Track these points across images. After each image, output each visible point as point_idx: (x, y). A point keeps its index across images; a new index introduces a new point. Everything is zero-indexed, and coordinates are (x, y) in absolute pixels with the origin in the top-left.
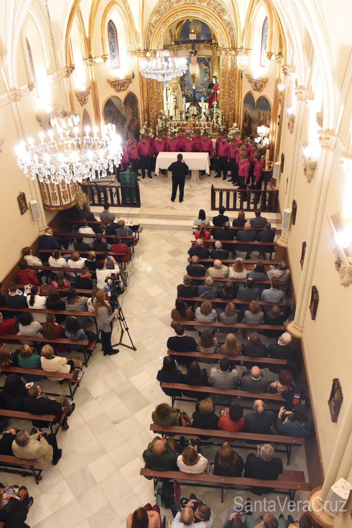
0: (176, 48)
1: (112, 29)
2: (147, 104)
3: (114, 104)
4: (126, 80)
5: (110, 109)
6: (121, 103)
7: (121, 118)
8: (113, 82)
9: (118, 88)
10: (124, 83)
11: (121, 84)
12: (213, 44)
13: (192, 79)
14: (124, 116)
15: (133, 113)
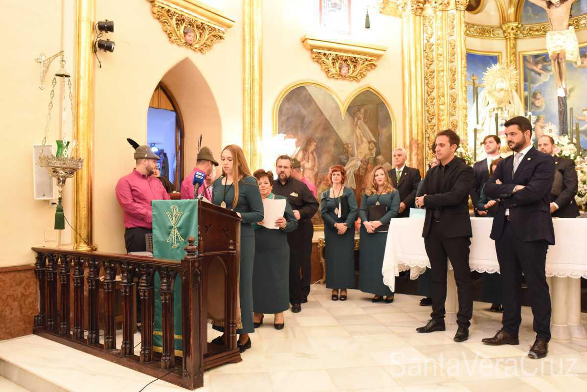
0: (512, 29)
2: (420, 128)
3: (315, 103)
4: (359, 53)
5: (299, 110)
6: (338, 108)
7: (335, 145)
8: (318, 48)
9: (333, 71)
10: (353, 62)
11: (342, 59)
13: (553, 67)
14: (346, 144)
15: (374, 143)
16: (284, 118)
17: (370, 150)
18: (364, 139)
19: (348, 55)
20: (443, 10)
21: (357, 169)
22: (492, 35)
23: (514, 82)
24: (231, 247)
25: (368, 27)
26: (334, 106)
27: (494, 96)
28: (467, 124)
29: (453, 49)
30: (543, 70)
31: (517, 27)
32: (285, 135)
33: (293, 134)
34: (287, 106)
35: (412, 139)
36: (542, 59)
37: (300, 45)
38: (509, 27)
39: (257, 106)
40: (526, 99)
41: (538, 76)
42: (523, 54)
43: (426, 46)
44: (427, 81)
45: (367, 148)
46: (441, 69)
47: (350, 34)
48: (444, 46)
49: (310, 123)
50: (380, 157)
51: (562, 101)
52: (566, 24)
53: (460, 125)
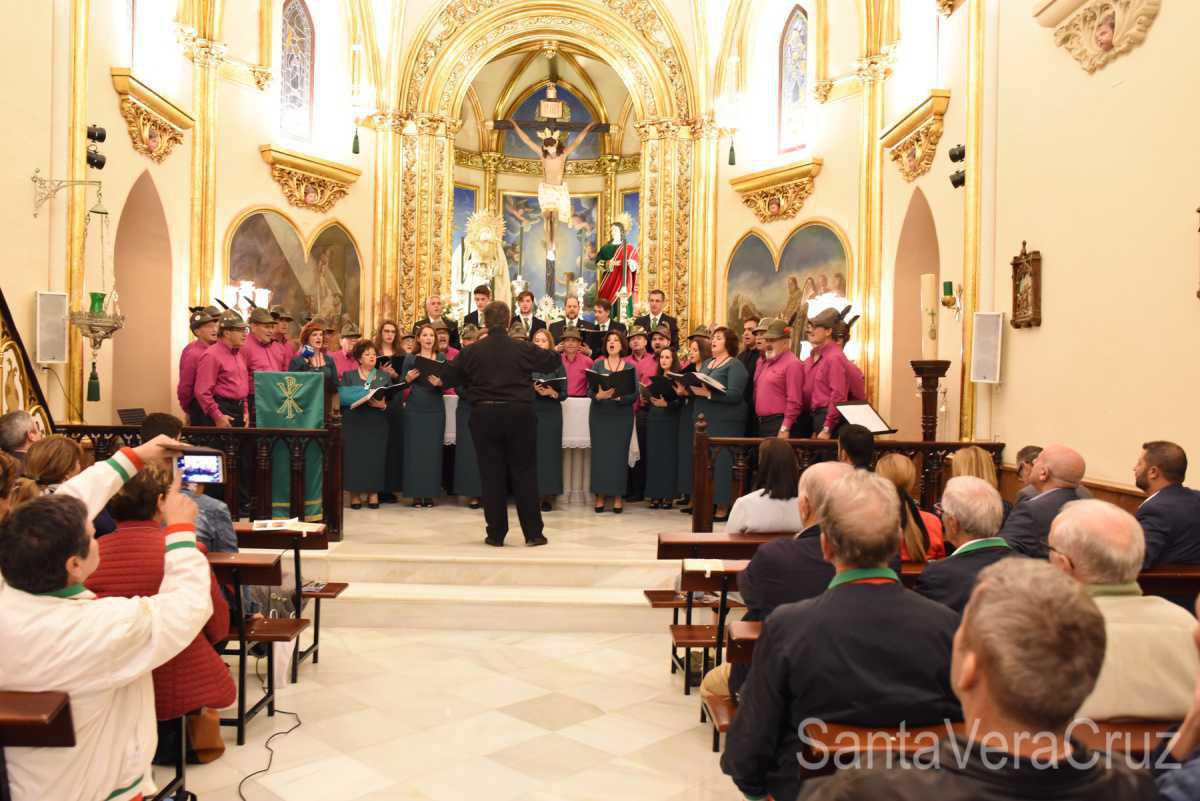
0: (494, 160)
1: (299, 21)
2: (394, 281)
3: (274, 238)
4: (328, 175)
5: (255, 246)
6: (300, 245)
7: (296, 297)
8: (282, 162)
9: (296, 193)
10: (322, 186)
11: (309, 181)
12: (605, 154)
13: (546, 225)
14: (309, 297)
15: (340, 297)
16: (237, 256)
17: (336, 306)
18: (329, 291)
19: (316, 176)
20: (430, 135)
22: (470, 164)
23: (498, 232)
25: (356, 151)
26: (296, 244)
27: (478, 248)
28: (451, 282)
30: (525, 217)
31: (499, 158)
34: (241, 239)
35: (383, 295)
36: (529, 204)
37: (260, 155)
38: (490, 157)
39: (210, 240)
40: (505, 249)
41: (519, 223)
42: (505, 193)
43: (405, 174)
44: (405, 221)
45: (333, 302)
46: (425, 209)
48: (430, 181)
49: (268, 265)
51: (550, 266)
52: (560, 177)
53: (444, 282)
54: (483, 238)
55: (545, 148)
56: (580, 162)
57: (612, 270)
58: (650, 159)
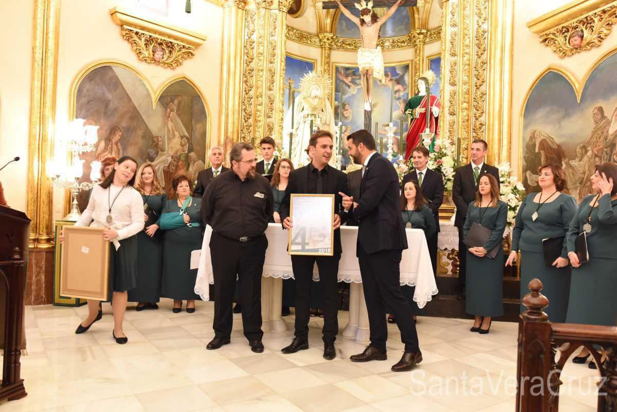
0: (328, 39)
2: (236, 126)
3: (123, 87)
4: (176, 38)
5: (103, 94)
6: (148, 95)
7: (144, 137)
8: (130, 24)
9: (146, 53)
10: (169, 47)
11: (157, 42)
12: (414, 29)
13: (362, 82)
14: (155, 137)
15: (187, 138)
16: (84, 100)
17: (183, 146)
18: (176, 133)
19: (163, 38)
20: (266, 8)
21: (167, 165)
22: (309, 42)
23: (327, 91)
24: (17, 256)
25: (188, 11)
26: (145, 93)
27: (309, 102)
28: (282, 128)
29: (274, 49)
30: (352, 83)
31: (332, 38)
32: (85, 120)
33: (94, 121)
34: (88, 86)
35: (227, 137)
36: (352, 72)
37: (108, 18)
38: (325, 37)
39: (50, 82)
40: (336, 109)
41: (347, 88)
42: (336, 64)
43: (247, 42)
44: (246, 79)
45: (179, 143)
46: (261, 68)
47: (166, 16)
48: (265, 46)
49: (116, 109)
50: (192, 154)
52: (375, 42)
53: (276, 128)
54: (313, 95)
55: (362, 17)
56: (396, 39)
57: (418, 117)
58: (451, 16)
